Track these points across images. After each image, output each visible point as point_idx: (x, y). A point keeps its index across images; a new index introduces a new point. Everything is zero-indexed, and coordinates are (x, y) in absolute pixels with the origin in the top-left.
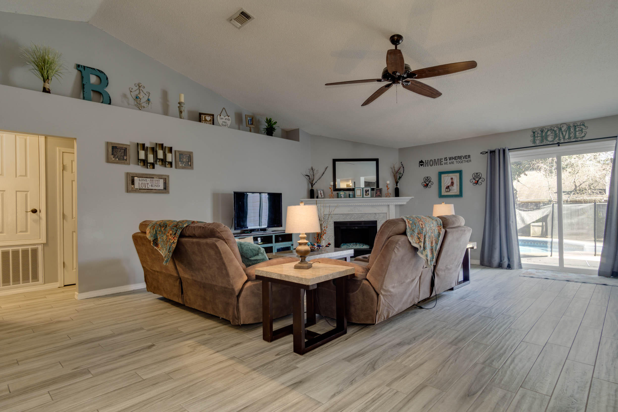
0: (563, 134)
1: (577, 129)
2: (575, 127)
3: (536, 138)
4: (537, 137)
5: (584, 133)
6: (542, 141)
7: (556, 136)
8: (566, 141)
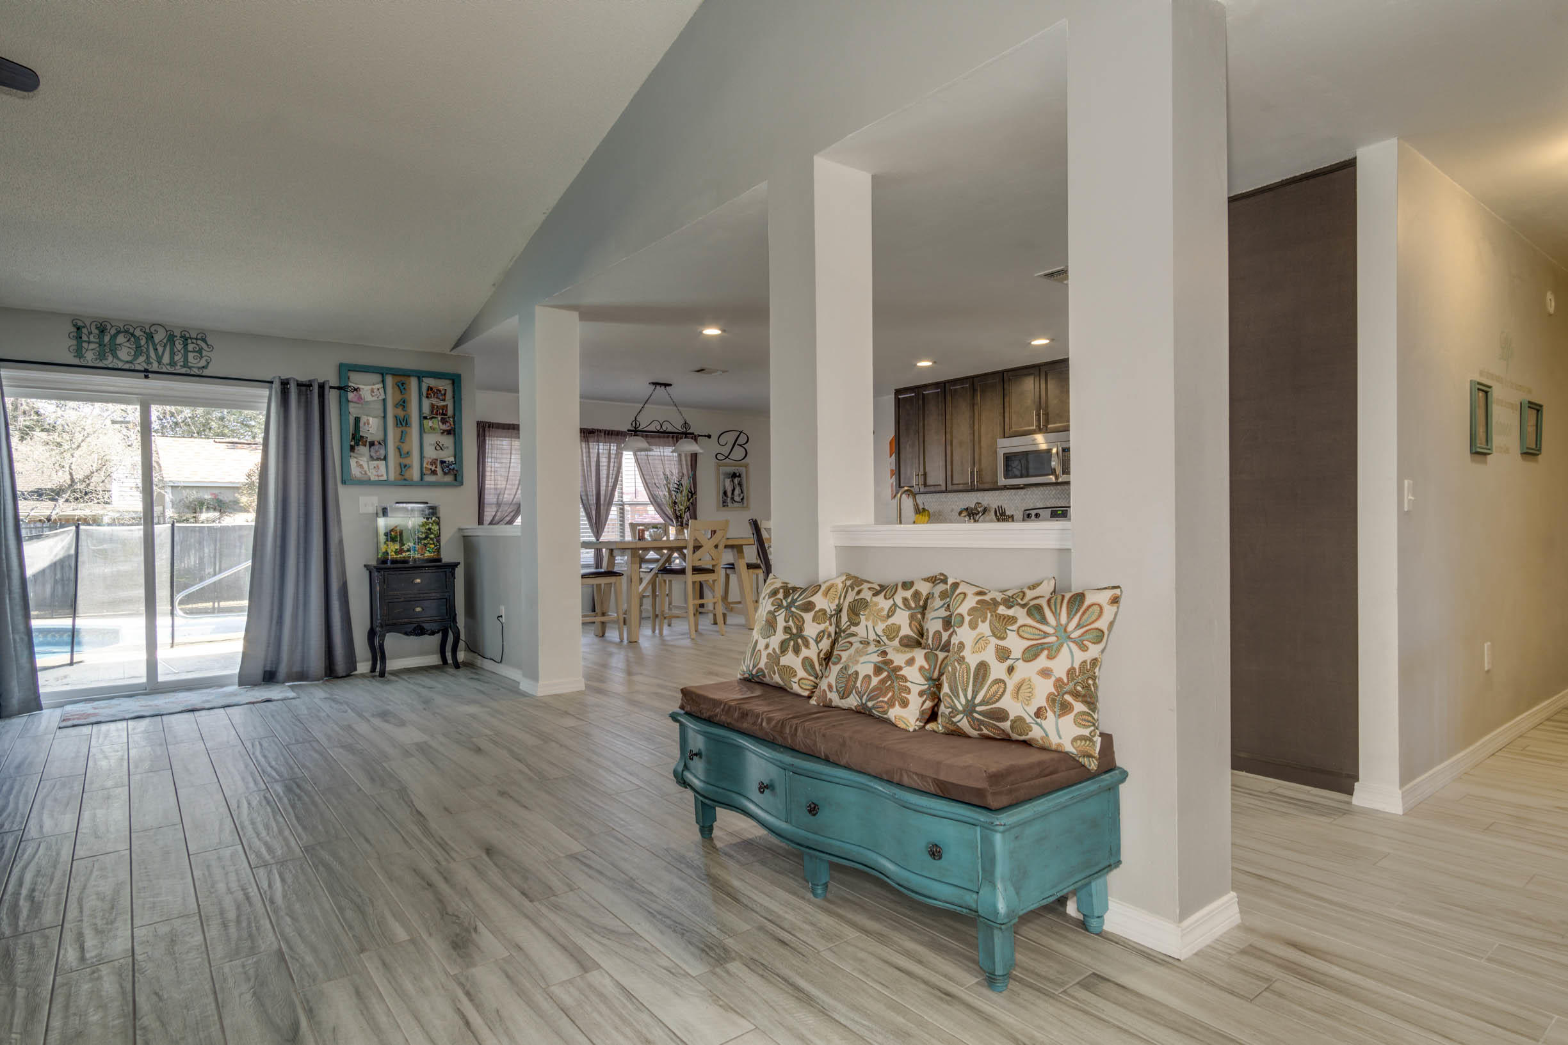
0: (156, 350)
1: (190, 347)
2: (185, 340)
3: (85, 345)
4: (89, 342)
5: (204, 359)
6: (102, 356)
7: (139, 351)
8: (164, 370)
